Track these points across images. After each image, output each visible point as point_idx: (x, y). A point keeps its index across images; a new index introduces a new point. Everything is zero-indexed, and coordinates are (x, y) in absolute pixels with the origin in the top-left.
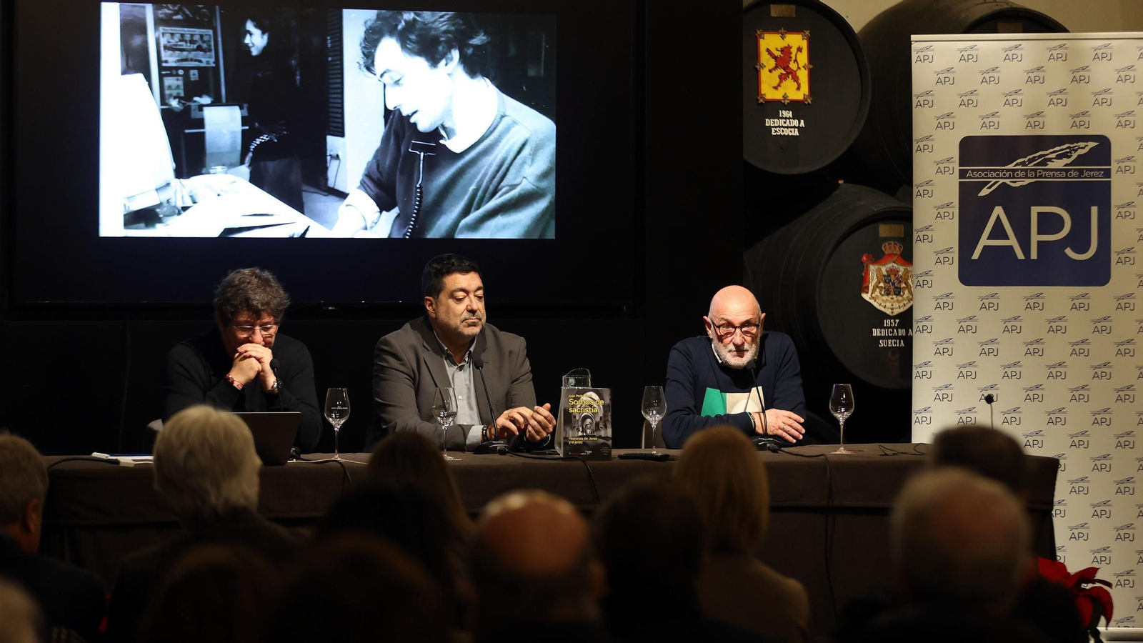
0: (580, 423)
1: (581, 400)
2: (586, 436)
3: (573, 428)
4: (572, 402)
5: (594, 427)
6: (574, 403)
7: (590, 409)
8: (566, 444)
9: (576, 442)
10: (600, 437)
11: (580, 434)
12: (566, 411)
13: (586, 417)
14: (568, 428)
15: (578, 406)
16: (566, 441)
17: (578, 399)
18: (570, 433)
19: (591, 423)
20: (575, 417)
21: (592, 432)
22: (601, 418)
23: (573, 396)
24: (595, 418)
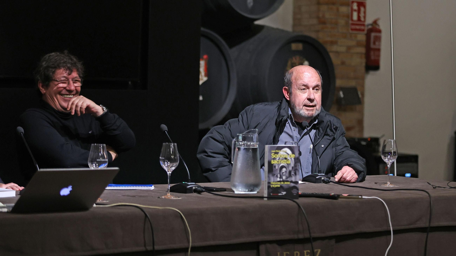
0: (278, 171)
1: (279, 155)
2: (284, 181)
3: (273, 175)
4: (273, 156)
5: (287, 174)
6: (274, 156)
7: (285, 161)
8: (269, 187)
9: (276, 186)
10: (291, 182)
11: (278, 179)
12: (269, 163)
13: (283, 167)
14: (271, 175)
15: (277, 159)
16: (269, 185)
17: (277, 153)
18: (272, 179)
19: (286, 172)
20: (275, 167)
21: (287, 178)
22: (293, 167)
23: (274, 151)
24: (288, 167)
